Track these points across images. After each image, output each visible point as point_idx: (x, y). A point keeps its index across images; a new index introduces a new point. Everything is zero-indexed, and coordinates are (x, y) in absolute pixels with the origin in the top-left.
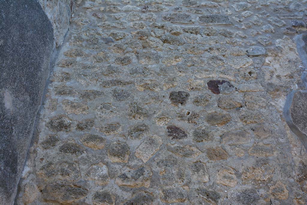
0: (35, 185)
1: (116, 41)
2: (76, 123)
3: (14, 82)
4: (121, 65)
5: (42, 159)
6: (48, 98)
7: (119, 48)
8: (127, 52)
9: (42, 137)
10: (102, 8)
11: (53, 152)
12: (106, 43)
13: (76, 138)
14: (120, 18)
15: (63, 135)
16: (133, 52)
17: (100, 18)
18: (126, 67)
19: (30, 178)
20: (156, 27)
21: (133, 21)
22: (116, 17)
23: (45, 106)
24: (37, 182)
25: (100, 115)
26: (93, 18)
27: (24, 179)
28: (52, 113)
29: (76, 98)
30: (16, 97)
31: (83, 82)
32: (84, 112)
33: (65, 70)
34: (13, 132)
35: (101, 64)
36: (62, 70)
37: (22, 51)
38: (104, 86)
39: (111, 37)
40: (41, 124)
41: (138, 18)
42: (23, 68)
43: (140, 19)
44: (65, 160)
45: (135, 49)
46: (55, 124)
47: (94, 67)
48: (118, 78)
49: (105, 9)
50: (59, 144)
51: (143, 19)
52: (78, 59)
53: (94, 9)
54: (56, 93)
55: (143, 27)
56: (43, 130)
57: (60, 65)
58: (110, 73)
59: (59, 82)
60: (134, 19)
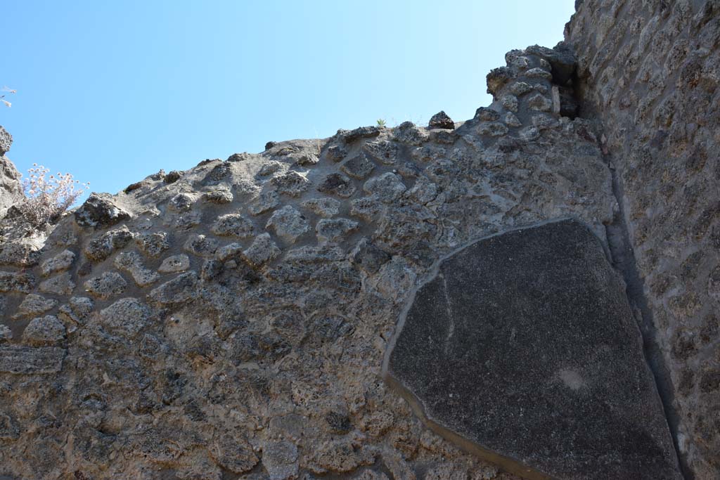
0: (703, 460)
1: (669, 128)
2: (698, 332)
3: (565, 352)
4: (697, 172)
5: (689, 415)
6: (653, 310)
7: (678, 141)
8: (693, 136)
9: (675, 379)
10: (621, 82)
11: (696, 397)
12: (660, 149)
13: (710, 359)
14: (648, 73)
15: (694, 362)
16: (699, 126)
17: (629, 106)
18: (705, 170)
19: (692, 451)
20: (699, 26)
21: (665, 56)
22: (643, 78)
23: (656, 326)
24: (702, 454)
25: (717, 296)
26: (625, 113)
27: (686, 454)
28: (668, 333)
29: (679, 287)
30: (582, 366)
31: (670, 252)
32: (697, 307)
33: (647, 246)
34: (609, 408)
35: (675, 197)
36: (643, 249)
37: (547, 310)
38: (697, 238)
39: (660, 128)
40: (666, 358)
41: (667, 43)
42: (564, 325)
43: (670, 40)
44: (713, 405)
45: (697, 117)
46: (678, 349)
47: (669, 213)
48: (707, 204)
49: (625, 78)
50: (697, 381)
51: (674, 35)
52: (648, 211)
53: (614, 96)
54: (656, 295)
55: (685, 53)
56: (671, 366)
57: (638, 243)
58: (692, 206)
59: (650, 273)
60: (664, 53)
